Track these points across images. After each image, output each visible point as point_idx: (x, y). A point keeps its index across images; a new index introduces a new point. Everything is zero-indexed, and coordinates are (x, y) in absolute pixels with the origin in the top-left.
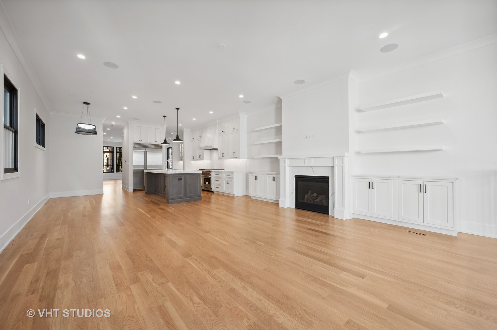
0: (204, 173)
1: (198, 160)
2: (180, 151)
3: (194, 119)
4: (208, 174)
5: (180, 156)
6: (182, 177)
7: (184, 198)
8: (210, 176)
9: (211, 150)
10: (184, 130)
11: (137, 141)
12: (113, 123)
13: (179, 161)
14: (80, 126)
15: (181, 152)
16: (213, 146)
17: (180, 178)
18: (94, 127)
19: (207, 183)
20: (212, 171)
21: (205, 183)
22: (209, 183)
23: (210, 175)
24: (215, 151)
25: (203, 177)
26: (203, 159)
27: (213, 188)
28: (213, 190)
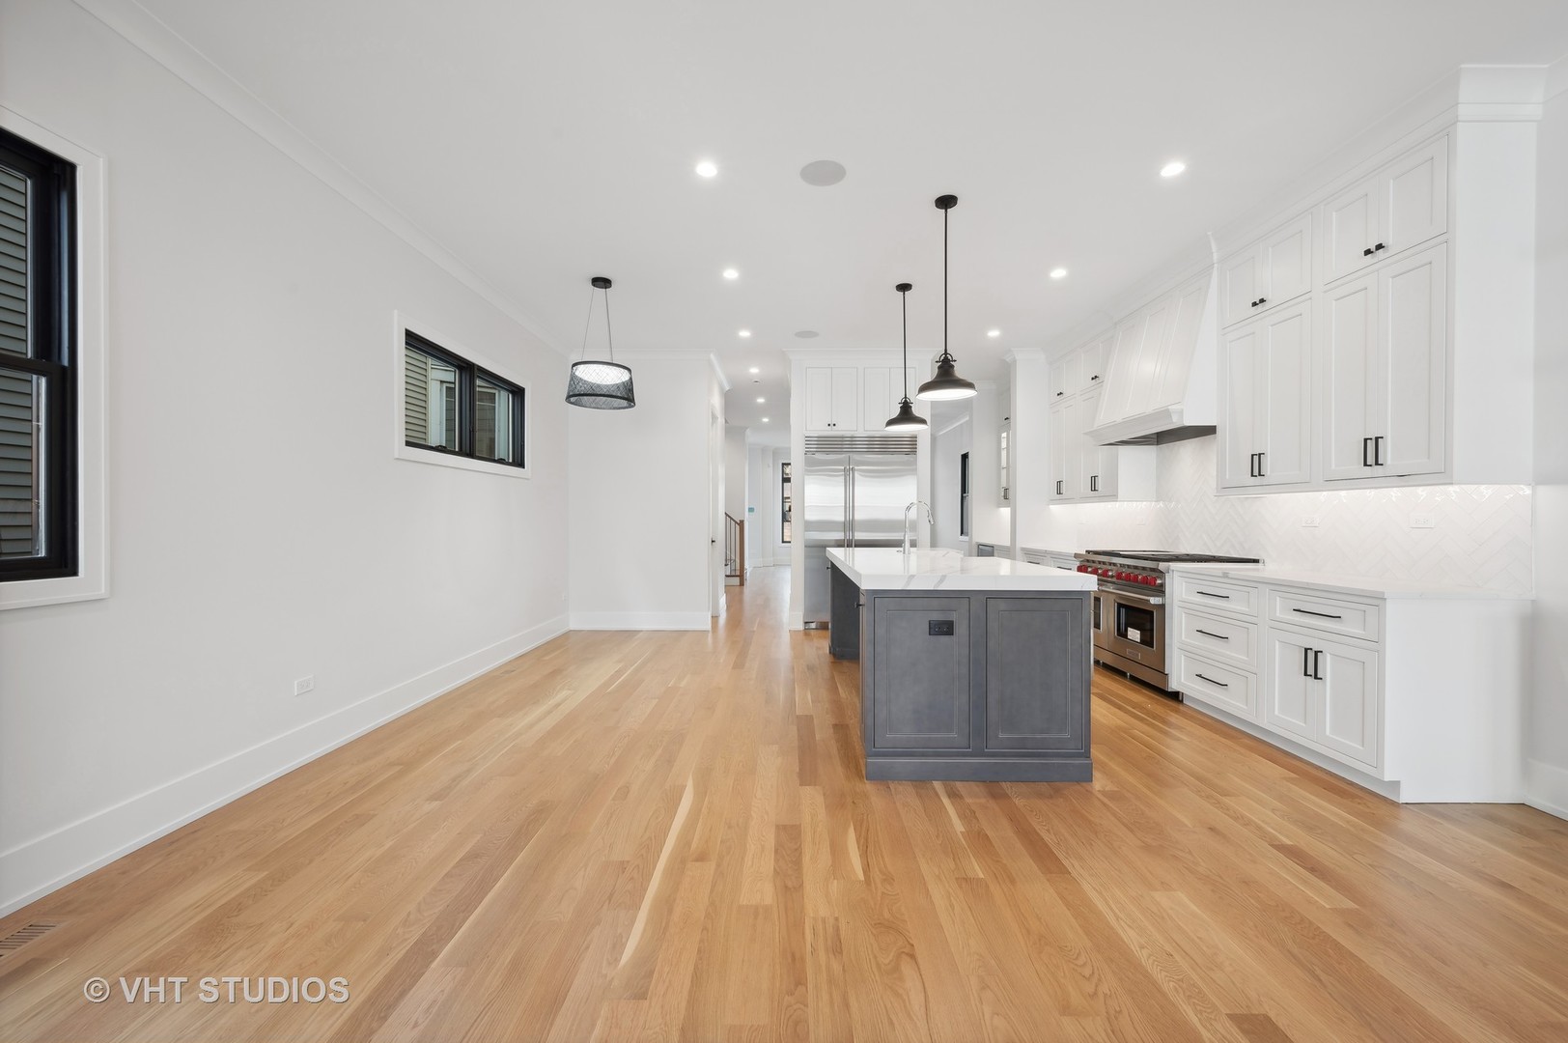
0: (1119, 576)
1: (1085, 499)
2: (1004, 463)
3: (1059, 273)
4: (1145, 581)
5: (1004, 484)
6: (954, 617)
7: (964, 755)
8: (1154, 600)
9: (1161, 438)
10: (1015, 361)
11: (819, 429)
12: (754, 371)
13: (999, 505)
14: (582, 372)
15: (1008, 468)
16: (1181, 412)
17: (937, 616)
18: (624, 376)
19: (1134, 634)
20: (1173, 565)
21: (1123, 634)
22: (1147, 641)
23: (1160, 590)
24: (1187, 449)
25: (1112, 597)
26: (1113, 496)
27: (1179, 678)
28: (1173, 685)
